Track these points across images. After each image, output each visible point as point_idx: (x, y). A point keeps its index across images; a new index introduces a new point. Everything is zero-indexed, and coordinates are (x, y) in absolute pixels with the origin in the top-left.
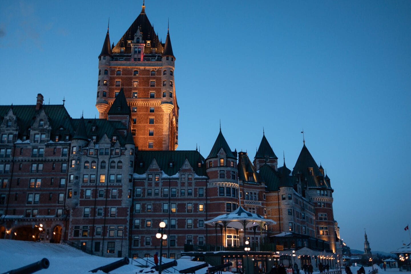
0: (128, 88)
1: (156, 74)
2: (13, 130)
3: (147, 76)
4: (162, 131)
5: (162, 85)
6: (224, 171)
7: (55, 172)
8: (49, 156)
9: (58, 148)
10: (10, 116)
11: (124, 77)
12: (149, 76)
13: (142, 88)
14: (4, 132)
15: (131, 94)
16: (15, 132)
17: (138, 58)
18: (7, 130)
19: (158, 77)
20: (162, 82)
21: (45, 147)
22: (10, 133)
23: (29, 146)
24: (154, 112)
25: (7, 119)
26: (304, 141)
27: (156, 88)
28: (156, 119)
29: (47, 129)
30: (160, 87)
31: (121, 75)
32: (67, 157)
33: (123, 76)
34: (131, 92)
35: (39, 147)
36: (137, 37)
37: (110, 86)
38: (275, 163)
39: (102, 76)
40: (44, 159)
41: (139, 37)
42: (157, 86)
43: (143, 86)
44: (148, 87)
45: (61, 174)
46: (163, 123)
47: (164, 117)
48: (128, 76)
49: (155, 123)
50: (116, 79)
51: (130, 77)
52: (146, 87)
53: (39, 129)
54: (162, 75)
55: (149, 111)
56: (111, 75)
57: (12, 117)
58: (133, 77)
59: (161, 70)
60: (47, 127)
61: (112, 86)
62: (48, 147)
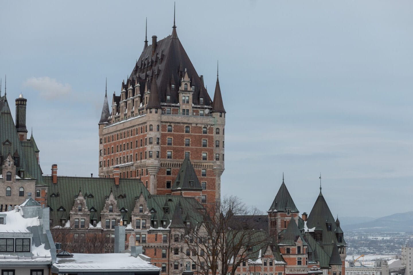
0: (180, 147)
1: (209, 132)
2: (116, 215)
3: (199, 134)
4: (214, 198)
5: (214, 145)
6: (301, 258)
7: (157, 257)
8: (152, 242)
9: (159, 235)
10: (111, 201)
11: (176, 134)
12: (201, 134)
13: (195, 148)
14: (108, 217)
15: (183, 155)
16: (118, 217)
17: (187, 110)
18: (111, 215)
19: (210, 136)
20: (214, 142)
21: (147, 233)
22: (113, 218)
23: (133, 232)
24: (206, 176)
25: (108, 203)
26: (321, 187)
27: (208, 149)
28: (209, 184)
29: (147, 215)
30: (212, 148)
31: (173, 131)
32: (167, 244)
33: (174, 133)
34: (183, 153)
35: (142, 233)
36: (185, 83)
37: (161, 144)
38: (296, 217)
39: (155, 133)
40: (147, 245)
41: (187, 83)
42: (209, 146)
43: (195, 146)
44: (201, 147)
45: (163, 260)
46: (215, 189)
47: (216, 182)
48: (180, 133)
49: (208, 188)
50: (168, 136)
51: (182, 135)
52: (199, 147)
53: (140, 215)
54: (214, 134)
55: (202, 174)
56: (162, 131)
57: (114, 202)
58: (184, 134)
59: (213, 128)
60: (147, 213)
61: (164, 145)
62: (150, 234)
